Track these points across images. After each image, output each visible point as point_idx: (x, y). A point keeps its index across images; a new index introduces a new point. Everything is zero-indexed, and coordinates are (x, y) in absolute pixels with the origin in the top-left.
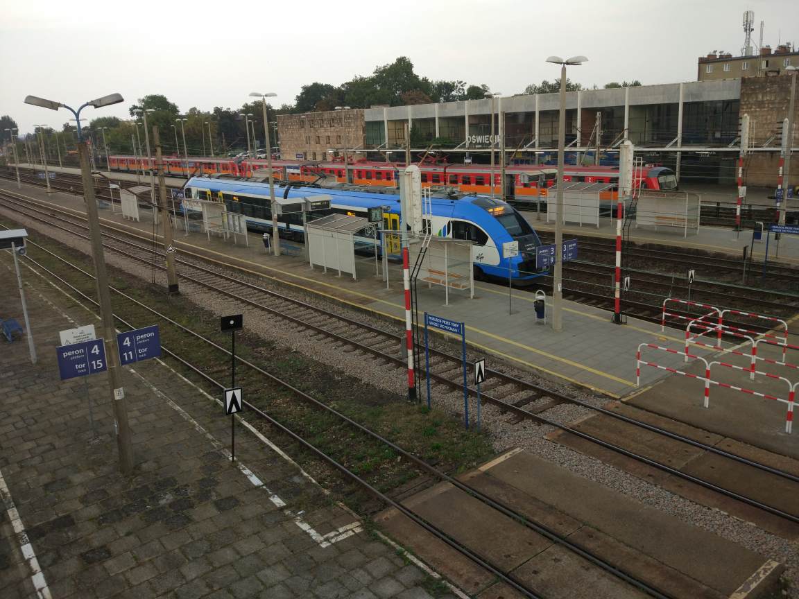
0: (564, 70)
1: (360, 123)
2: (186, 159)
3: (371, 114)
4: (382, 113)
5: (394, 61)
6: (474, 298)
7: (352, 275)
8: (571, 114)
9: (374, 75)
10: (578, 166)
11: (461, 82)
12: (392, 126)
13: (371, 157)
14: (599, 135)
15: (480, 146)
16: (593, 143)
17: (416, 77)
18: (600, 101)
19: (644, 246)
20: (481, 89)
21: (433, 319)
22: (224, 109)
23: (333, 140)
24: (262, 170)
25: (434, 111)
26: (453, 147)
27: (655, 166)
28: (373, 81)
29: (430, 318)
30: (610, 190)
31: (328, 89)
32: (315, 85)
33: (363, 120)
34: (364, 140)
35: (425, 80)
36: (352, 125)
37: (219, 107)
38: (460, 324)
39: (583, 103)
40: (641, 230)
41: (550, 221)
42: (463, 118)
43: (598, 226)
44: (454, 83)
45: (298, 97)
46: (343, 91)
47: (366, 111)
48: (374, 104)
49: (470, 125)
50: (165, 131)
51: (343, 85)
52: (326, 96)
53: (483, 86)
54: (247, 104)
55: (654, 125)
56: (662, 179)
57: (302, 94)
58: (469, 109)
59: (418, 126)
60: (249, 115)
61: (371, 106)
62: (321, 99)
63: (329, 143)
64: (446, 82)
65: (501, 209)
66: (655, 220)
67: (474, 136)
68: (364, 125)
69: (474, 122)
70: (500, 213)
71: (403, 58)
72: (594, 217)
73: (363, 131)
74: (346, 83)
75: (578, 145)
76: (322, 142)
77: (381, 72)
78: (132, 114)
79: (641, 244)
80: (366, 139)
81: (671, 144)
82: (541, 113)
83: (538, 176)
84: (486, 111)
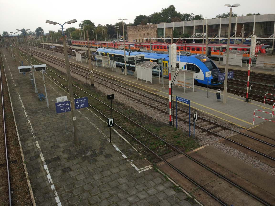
0: (231, 9)
1: (156, 29)
2: (97, 42)
3: (159, 26)
4: (163, 25)
5: (169, 7)
6: (194, 91)
7: (151, 82)
8: (233, 25)
9: (161, 12)
10: (235, 44)
11: (192, 14)
12: (167, 30)
13: (159, 41)
14: (243, 33)
15: (199, 37)
16: (241, 36)
17: (176, 12)
18: (244, 20)
19: (259, 74)
20: (200, 16)
21: (179, 98)
22: (110, 25)
23: (146, 35)
24: (121, 45)
25: (182, 24)
26: (189, 37)
27: (264, 44)
28: (161, 14)
29: (178, 98)
30: (247, 53)
31: (145, 17)
32: (141, 16)
33: (157, 28)
34: (157, 35)
35: (179, 13)
36: (153, 30)
37: (108, 24)
38: (188, 100)
39: (238, 21)
40: (258, 68)
41: (223, 64)
42: (193, 27)
43: (241, 66)
44: (190, 14)
45: (134, 20)
46: (150, 18)
47: (158, 24)
48: (161, 22)
49: (195, 29)
50: (91, 32)
51: (150, 16)
52: (144, 20)
53: (201, 15)
54: (117, 23)
55: (264, 29)
56: (267, 50)
57: (136, 19)
58: (195, 23)
59: (176, 30)
60: (118, 26)
61: (160, 23)
62: (142, 21)
63: (145, 36)
64: (187, 14)
65: (206, 59)
66: (264, 65)
67: (196, 33)
68: (157, 30)
69: (197, 28)
70: (205, 61)
71: (172, 5)
72: (240, 63)
73: (157, 31)
74: (152, 15)
75: (235, 36)
76: (142, 36)
77: (164, 11)
78: (80, 26)
79: (257, 73)
80: (157, 34)
81: (271, 36)
82: (222, 25)
83: (220, 48)
84: (201, 24)
